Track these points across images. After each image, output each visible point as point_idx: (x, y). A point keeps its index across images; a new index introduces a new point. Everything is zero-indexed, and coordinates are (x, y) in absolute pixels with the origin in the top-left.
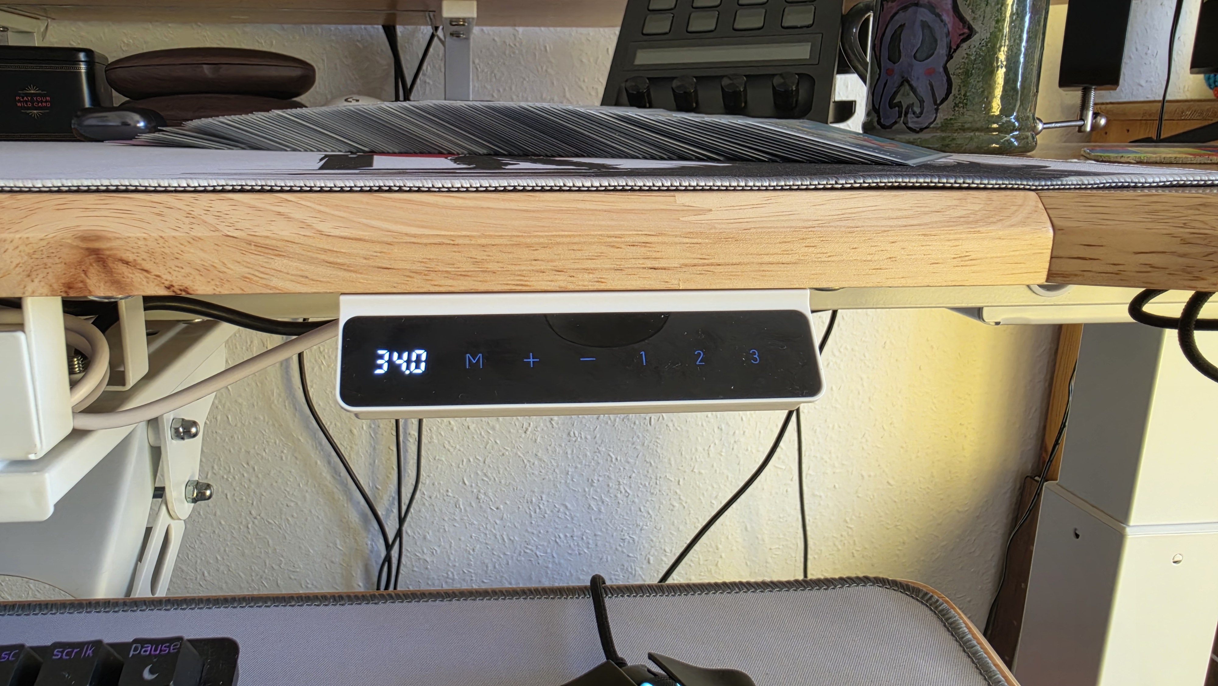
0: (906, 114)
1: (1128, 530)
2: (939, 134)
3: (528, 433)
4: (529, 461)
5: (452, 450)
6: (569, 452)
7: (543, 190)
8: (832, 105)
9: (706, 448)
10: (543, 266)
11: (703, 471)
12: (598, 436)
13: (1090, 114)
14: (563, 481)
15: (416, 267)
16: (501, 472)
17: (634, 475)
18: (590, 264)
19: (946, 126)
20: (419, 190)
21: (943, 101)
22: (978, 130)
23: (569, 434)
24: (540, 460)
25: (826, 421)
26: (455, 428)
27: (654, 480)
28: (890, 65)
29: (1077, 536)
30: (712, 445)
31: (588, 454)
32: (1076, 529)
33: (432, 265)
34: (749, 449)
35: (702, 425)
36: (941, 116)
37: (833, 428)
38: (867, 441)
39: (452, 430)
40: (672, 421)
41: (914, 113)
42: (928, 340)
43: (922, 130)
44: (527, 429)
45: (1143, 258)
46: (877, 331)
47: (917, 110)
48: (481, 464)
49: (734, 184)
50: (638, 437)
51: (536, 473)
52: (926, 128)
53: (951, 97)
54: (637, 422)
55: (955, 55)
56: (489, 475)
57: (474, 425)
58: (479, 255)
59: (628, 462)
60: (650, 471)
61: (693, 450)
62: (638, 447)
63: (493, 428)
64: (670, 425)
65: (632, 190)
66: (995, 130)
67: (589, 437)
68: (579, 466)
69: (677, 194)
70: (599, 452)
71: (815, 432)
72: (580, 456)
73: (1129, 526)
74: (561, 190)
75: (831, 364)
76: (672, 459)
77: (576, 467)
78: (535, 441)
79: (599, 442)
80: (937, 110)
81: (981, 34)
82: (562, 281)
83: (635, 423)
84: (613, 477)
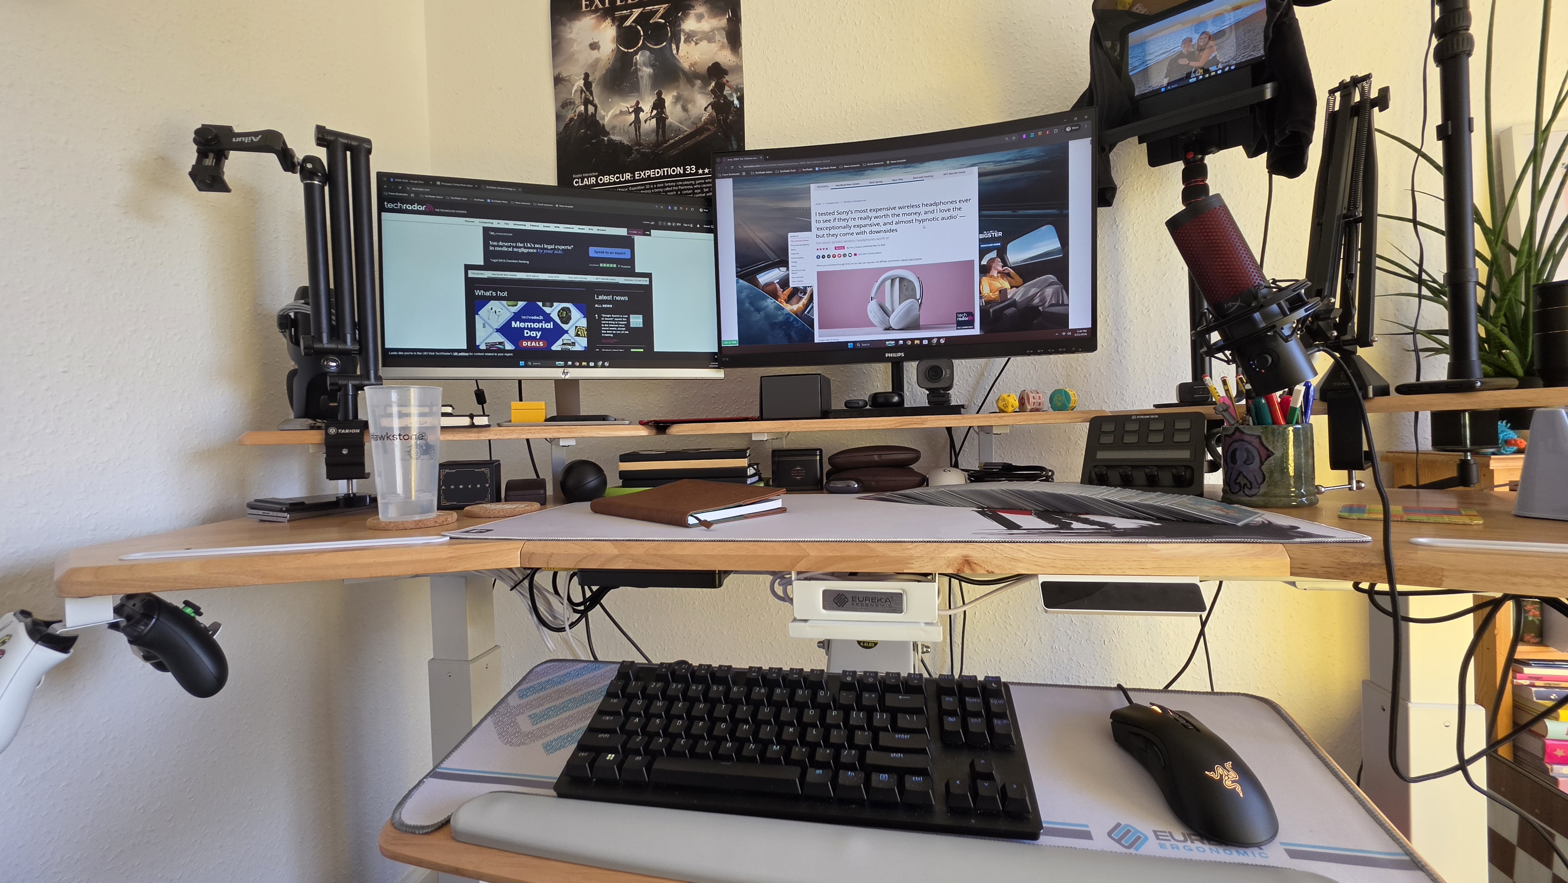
0: (1244, 488)
1: (1410, 705)
2: (1262, 498)
3: (1026, 645)
4: (1027, 663)
5: (980, 653)
6: (1053, 659)
7: (1101, 542)
8: (1205, 463)
9: (1143, 662)
10: (1104, 567)
11: (1142, 677)
12: (1071, 650)
13: (1354, 482)
14: (1049, 677)
15: (1063, 567)
16: (1010, 669)
17: (1095, 676)
18: (1120, 567)
19: (1265, 494)
20: (1060, 542)
21: (1262, 483)
22: (1282, 497)
23: (1052, 648)
24: (1035, 662)
25: (1226, 648)
26: (982, 640)
27: (1109, 681)
28: (1232, 465)
29: (1384, 710)
30: (1147, 660)
31: (1065, 661)
32: (1382, 706)
33: (1068, 566)
34: (1173, 664)
35: (1140, 647)
36: (1262, 491)
37: (1232, 654)
38: (1258, 663)
39: (980, 641)
40: (1119, 643)
41: (1248, 488)
42: (1294, 598)
43: (1252, 496)
44: (1026, 643)
45: (1325, 569)
46: (1256, 591)
47: (1249, 485)
48: (998, 663)
49: (1168, 541)
50: (1097, 652)
51: (1032, 671)
52: (1255, 495)
53: (1265, 482)
54: (1096, 643)
55: (1265, 463)
56: (1003, 670)
57: (993, 639)
58: (1083, 563)
59: (1091, 668)
60: (1106, 674)
61: (1135, 662)
62: (1098, 658)
63: (1005, 641)
64: (1118, 645)
65: (1132, 542)
66: (1293, 496)
67: (1065, 650)
68: (1059, 668)
69: (1148, 544)
70: (1072, 660)
71: (1219, 656)
72: (1060, 662)
73: (1410, 702)
74: (1107, 542)
75: (1225, 611)
76: (1120, 667)
77: (1057, 669)
78: (1031, 651)
79: (1072, 654)
80: (1259, 488)
81: (1278, 454)
82: (1111, 572)
83: (1094, 643)
84: (1081, 676)
